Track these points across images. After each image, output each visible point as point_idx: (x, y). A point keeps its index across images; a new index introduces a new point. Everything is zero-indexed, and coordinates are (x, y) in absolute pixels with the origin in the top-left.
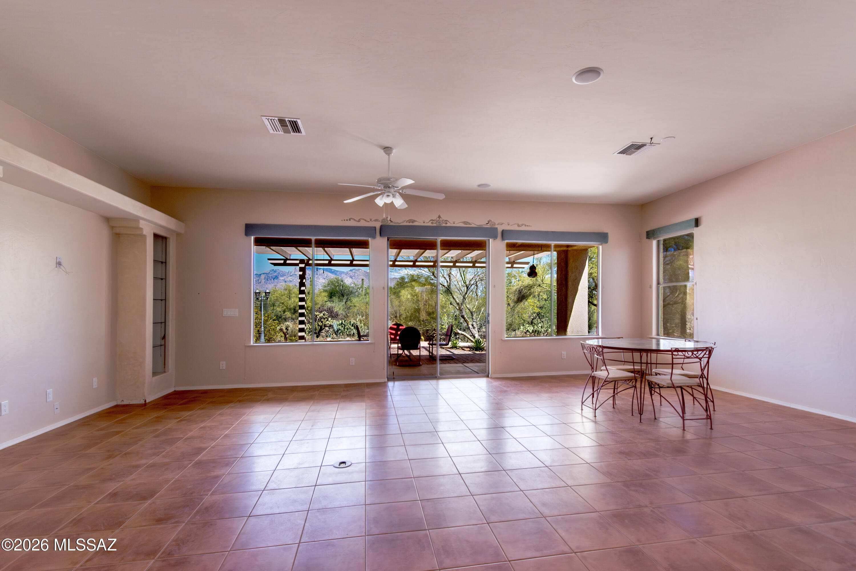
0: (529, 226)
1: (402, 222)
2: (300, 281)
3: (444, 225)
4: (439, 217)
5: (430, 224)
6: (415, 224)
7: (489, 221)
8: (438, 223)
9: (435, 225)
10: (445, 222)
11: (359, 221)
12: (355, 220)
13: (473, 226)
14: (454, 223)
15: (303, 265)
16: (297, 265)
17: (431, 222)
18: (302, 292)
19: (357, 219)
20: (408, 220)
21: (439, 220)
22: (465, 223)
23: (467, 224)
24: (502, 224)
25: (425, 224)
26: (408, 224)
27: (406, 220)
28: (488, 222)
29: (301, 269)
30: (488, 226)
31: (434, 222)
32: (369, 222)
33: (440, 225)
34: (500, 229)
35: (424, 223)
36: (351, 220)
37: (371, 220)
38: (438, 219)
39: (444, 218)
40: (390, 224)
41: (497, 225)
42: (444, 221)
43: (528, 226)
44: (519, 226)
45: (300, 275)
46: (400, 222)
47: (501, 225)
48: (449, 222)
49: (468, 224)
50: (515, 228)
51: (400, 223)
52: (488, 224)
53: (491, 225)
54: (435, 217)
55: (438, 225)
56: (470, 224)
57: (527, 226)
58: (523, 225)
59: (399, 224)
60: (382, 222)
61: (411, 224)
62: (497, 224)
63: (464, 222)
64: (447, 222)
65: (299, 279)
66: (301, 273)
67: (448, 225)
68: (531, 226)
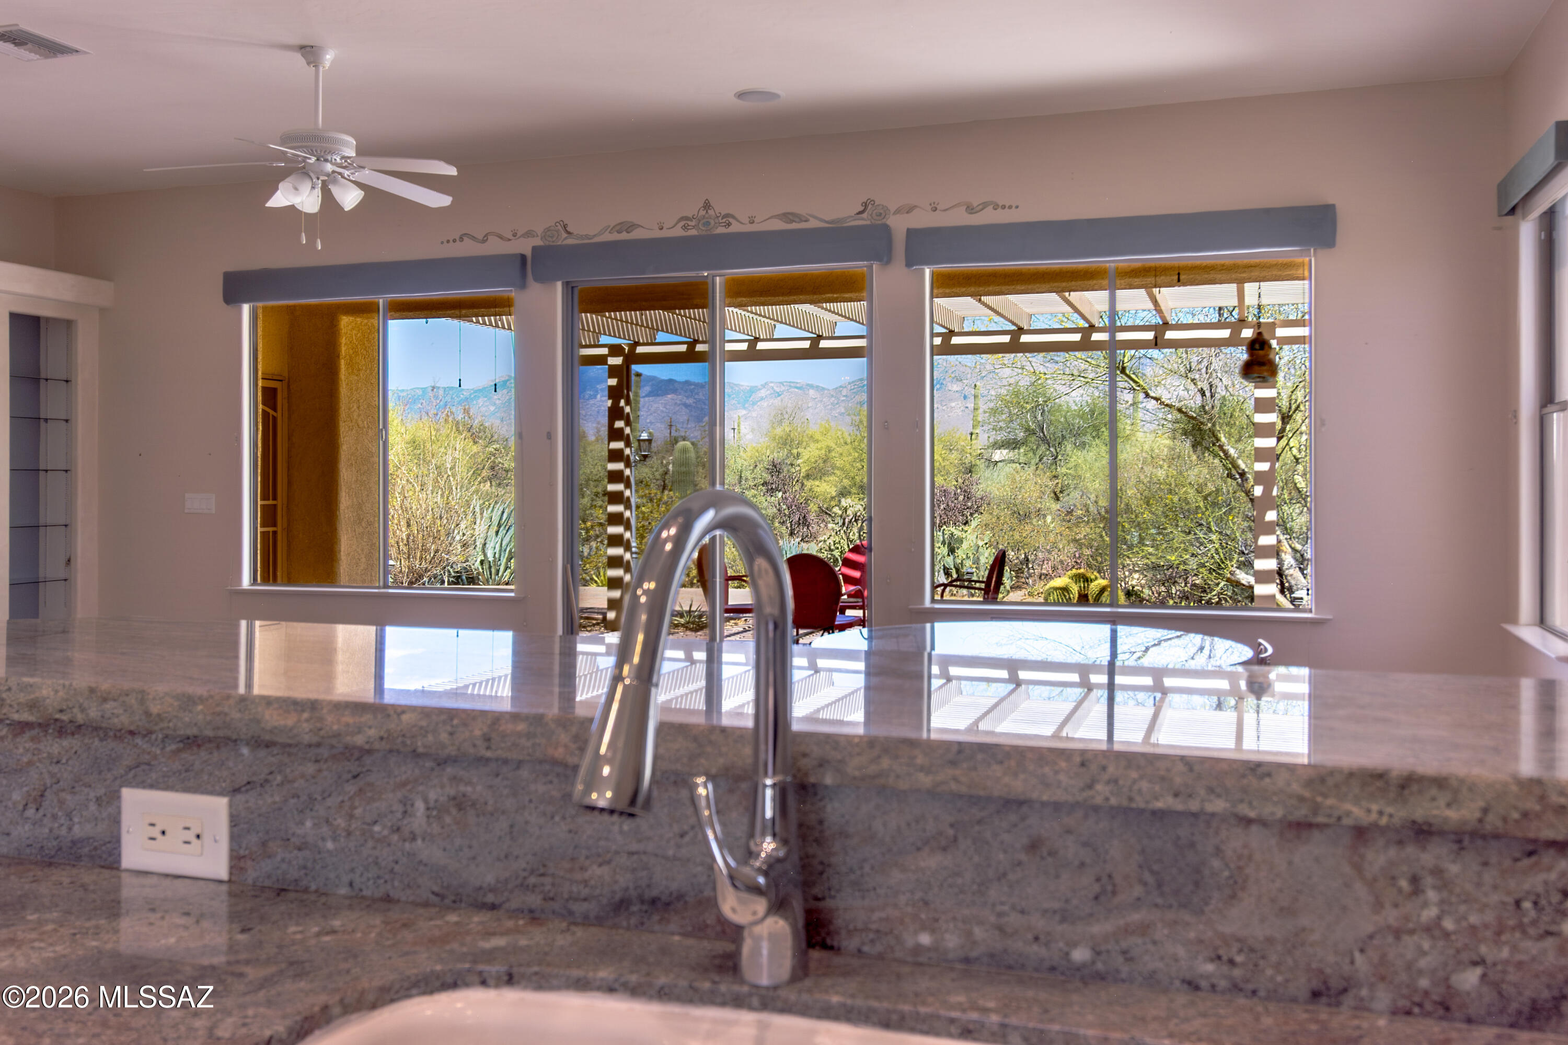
0: (1010, 207)
1: (600, 234)
2: (612, 404)
3: (721, 230)
4: (707, 206)
5: (678, 232)
6: (637, 234)
7: (865, 205)
8: (704, 225)
9: (693, 232)
10: (724, 220)
11: (484, 241)
12: (473, 238)
13: (813, 224)
14: (753, 222)
15: (617, 361)
16: (601, 360)
17: (682, 223)
18: (615, 434)
19: (481, 237)
20: (614, 227)
21: (707, 216)
22: (788, 217)
23: (792, 221)
24: (910, 209)
25: (665, 234)
26: (616, 237)
27: (609, 226)
28: (863, 208)
29: (613, 371)
30: (863, 219)
31: (690, 223)
32: (510, 240)
33: (709, 233)
34: (900, 225)
35: (661, 229)
36: (465, 238)
37: (515, 235)
38: (703, 213)
39: (720, 207)
40: (565, 242)
41: (895, 213)
42: (720, 218)
43: (999, 210)
44: (971, 210)
45: (611, 388)
46: (592, 233)
47: (907, 212)
48: (738, 221)
49: (797, 220)
50: (960, 218)
51: (595, 236)
52: (865, 215)
53: (874, 215)
54: (692, 209)
55: (704, 233)
56: (801, 221)
57: (1004, 207)
58: (985, 205)
59: (590, 239)
60: (543, 238)
61: (624, 236)
62: (892, 211)
63: (785, 215)
64: (731, 220)
65: (609, 398)
66: (613, 382)
67: (735, 228)
68: (1017, 207)
